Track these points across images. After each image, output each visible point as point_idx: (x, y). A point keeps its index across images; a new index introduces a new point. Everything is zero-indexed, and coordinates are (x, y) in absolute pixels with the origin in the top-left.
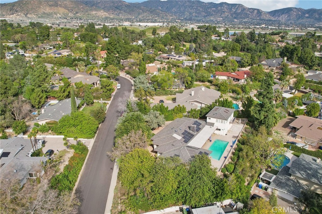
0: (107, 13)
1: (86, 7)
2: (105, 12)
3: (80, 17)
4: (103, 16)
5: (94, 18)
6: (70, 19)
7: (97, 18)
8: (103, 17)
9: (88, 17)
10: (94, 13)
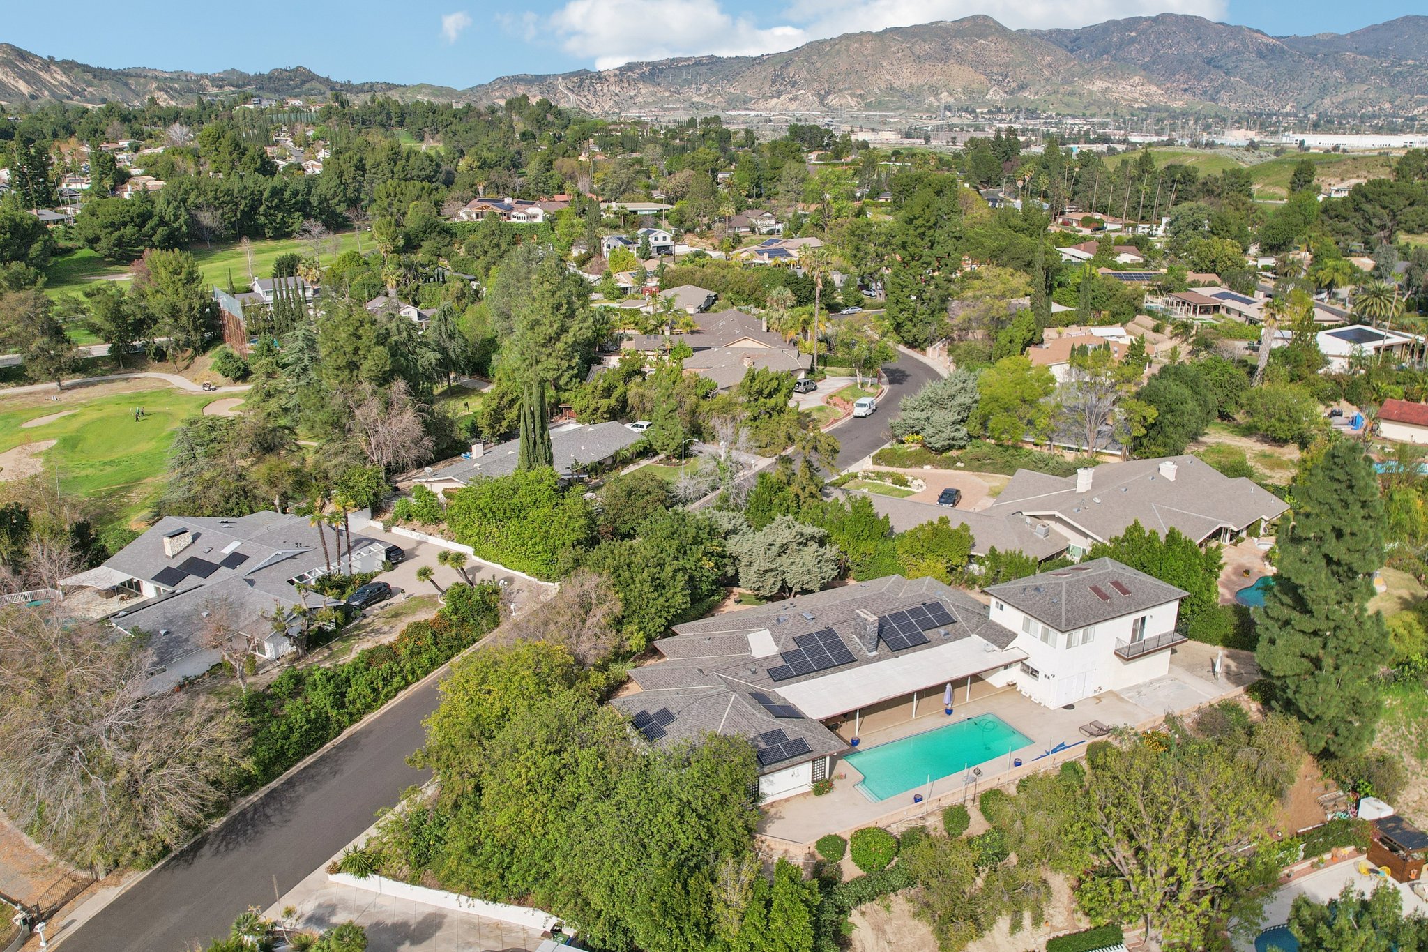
0: (1159, 87)
1: (1069, 60)
2: (1151, 82)
3: (1032, 107)
4: (1135, 100)
5: (1094, 109)
6: (990, 112)
7: (1108, 110)
8: (1136, 106)
9: (1068, 105)
10: (1098, 85)
